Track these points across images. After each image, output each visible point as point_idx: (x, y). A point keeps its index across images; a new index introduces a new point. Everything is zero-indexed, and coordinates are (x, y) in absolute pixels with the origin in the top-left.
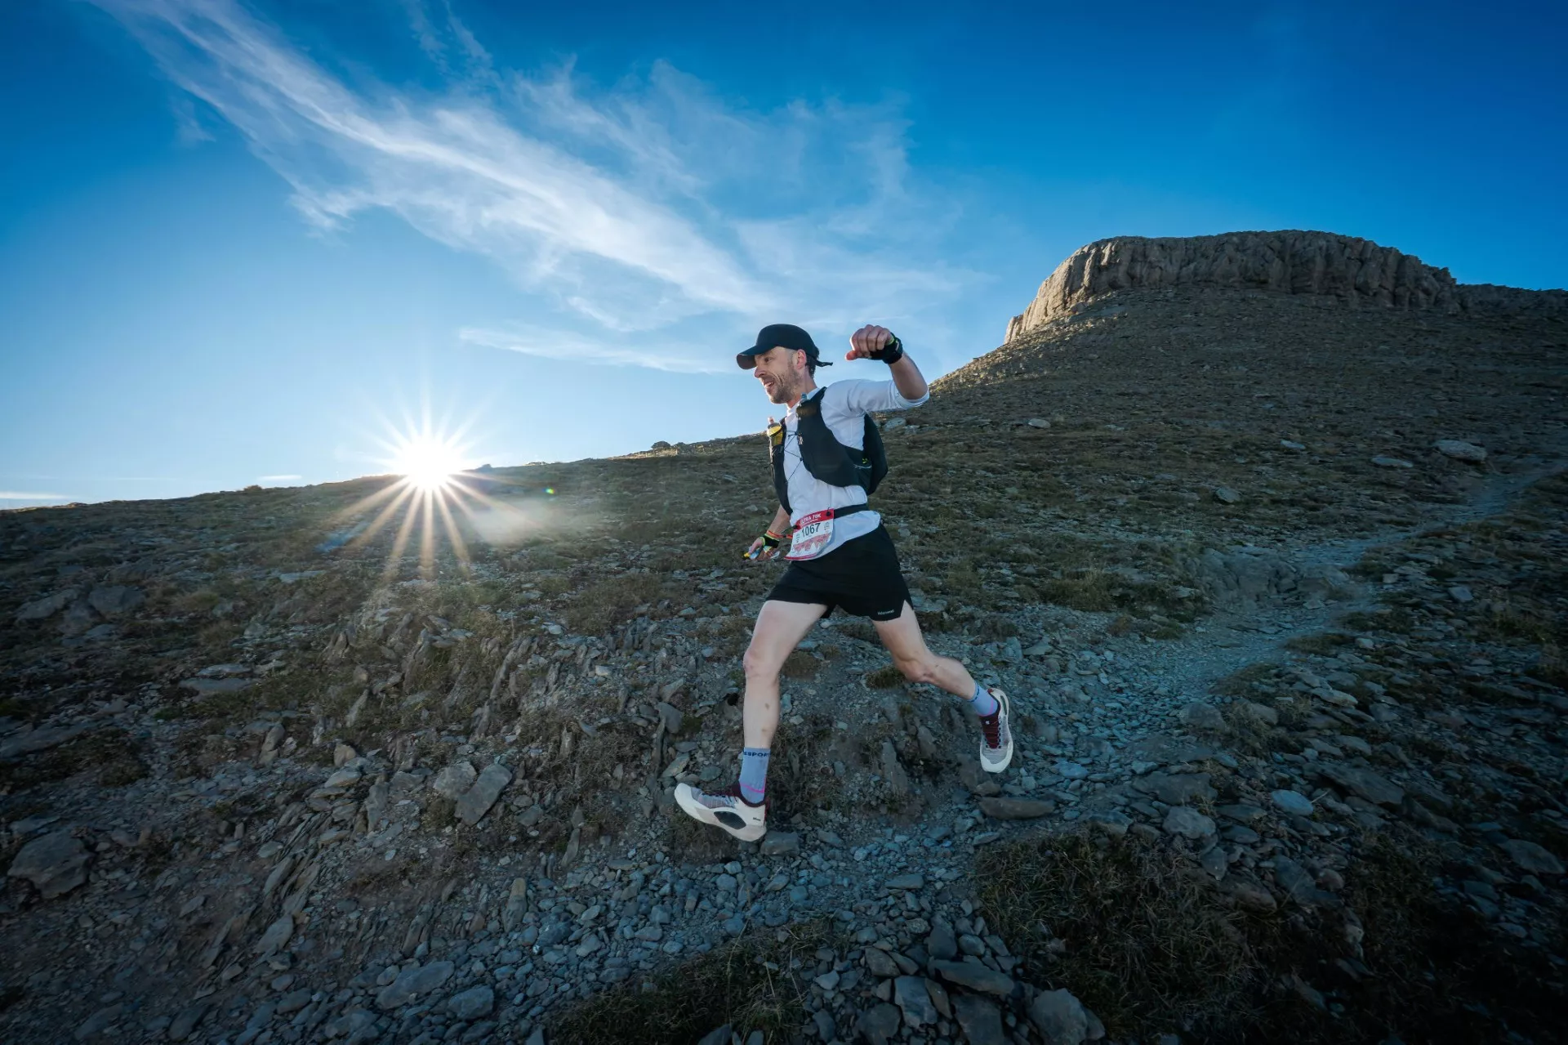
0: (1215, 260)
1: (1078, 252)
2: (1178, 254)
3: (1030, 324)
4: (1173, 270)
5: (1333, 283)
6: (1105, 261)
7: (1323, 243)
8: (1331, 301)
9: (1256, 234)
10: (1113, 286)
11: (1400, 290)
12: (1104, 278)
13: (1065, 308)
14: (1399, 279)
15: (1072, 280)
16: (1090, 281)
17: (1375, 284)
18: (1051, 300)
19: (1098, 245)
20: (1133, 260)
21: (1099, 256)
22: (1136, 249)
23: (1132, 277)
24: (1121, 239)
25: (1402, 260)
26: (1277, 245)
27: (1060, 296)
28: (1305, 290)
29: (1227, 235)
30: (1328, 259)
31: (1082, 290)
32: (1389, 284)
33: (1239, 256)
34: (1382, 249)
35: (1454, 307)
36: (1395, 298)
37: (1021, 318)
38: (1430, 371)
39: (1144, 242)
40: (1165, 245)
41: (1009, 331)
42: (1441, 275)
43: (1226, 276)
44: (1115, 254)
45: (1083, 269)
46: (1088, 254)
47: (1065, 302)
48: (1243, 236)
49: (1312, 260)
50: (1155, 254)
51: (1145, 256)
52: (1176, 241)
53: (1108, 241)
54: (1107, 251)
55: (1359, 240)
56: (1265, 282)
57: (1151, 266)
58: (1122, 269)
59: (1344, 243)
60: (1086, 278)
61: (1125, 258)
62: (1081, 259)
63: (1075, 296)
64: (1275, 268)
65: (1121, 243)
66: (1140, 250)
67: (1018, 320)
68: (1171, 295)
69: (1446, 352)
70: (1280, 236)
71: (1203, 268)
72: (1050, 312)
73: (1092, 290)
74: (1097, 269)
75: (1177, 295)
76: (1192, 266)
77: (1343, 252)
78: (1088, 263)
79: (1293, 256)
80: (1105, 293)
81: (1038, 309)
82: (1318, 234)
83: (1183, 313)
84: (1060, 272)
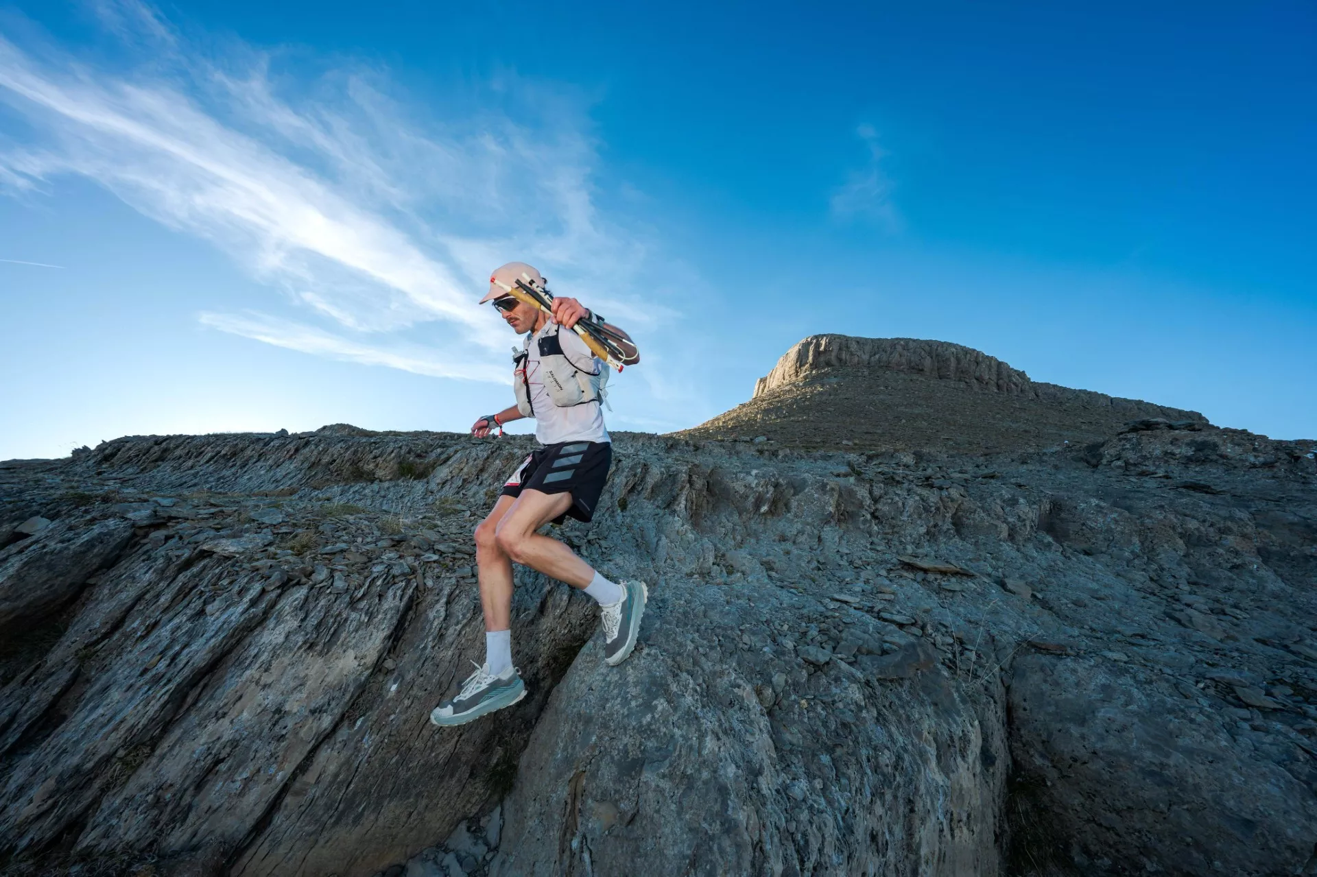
0: (891, 354)
1: (804, 341)
2: (868, 348)
3: (773, 384)
4: (866, 357)
5: (962, 374)
6: (822, 348)
7: (954, 350)
8: (962, 385)
9: (914, 341)
10: (828, 364)
11: (1001, 382)
12: (822, 359)
13: (797, 376)
14: (999, 374)
15: (801, 358)
16: (813, 360)
17: (987, 377)
18: (787, 369)
19: (818, 338)
20: (840, 349)
21: (818, 345)
22: (842, 343)
23: (840, 360)
24: (832, 335)
25: (1000, 364)
26: (927, 348)
27: (794, 368)
28: (947, 377)
29: (897, 339)
30: (958, 360)
31: (808, 365)
32: (994, 377)
33: (905, 352)
34: (988, 357)
35: (1032, 395)
36: (999, 387)
37: (766, 379)
38: (1026, 431)
39: (847, 339)
40: (860, 342)
41: (757, 387)
42: (1022, 375)
43: (899, 364)
44: (828, 345)
45: (808, 352)
46: (811, 343)
47: (797, 372)
48: (907, 341)
49: (948, 359)
50: (854, 347)
51: (847, 347)
52: (866, 339)
53: (824, 335)
54: (823, 342)
55: (974, 350)
56: (922, 370)
57: (852, 354)
58: (834, 354)
59: (966, 351)
60: (810, 358)
61: (835, 347)
62: (806, 346)
63: (804, 368)
64: (928, 362)
65: (832, 338)
66: (844, 343)
67: (763, 380)
68: (866, 373)
69: (1032, 421)
70: (929, 343)
71: (885, 358)
72: (787, 377)
73: (814, 366)
74: (817, 353)
75: (870, 374)
76: (877, 356)
77: (965, 356)
78: (812, 348)
79: (937, 355)
80: (823, 368)
81: (778, 374)
82: (950, 345)
83: (878, 386)
84: (793, 352)
